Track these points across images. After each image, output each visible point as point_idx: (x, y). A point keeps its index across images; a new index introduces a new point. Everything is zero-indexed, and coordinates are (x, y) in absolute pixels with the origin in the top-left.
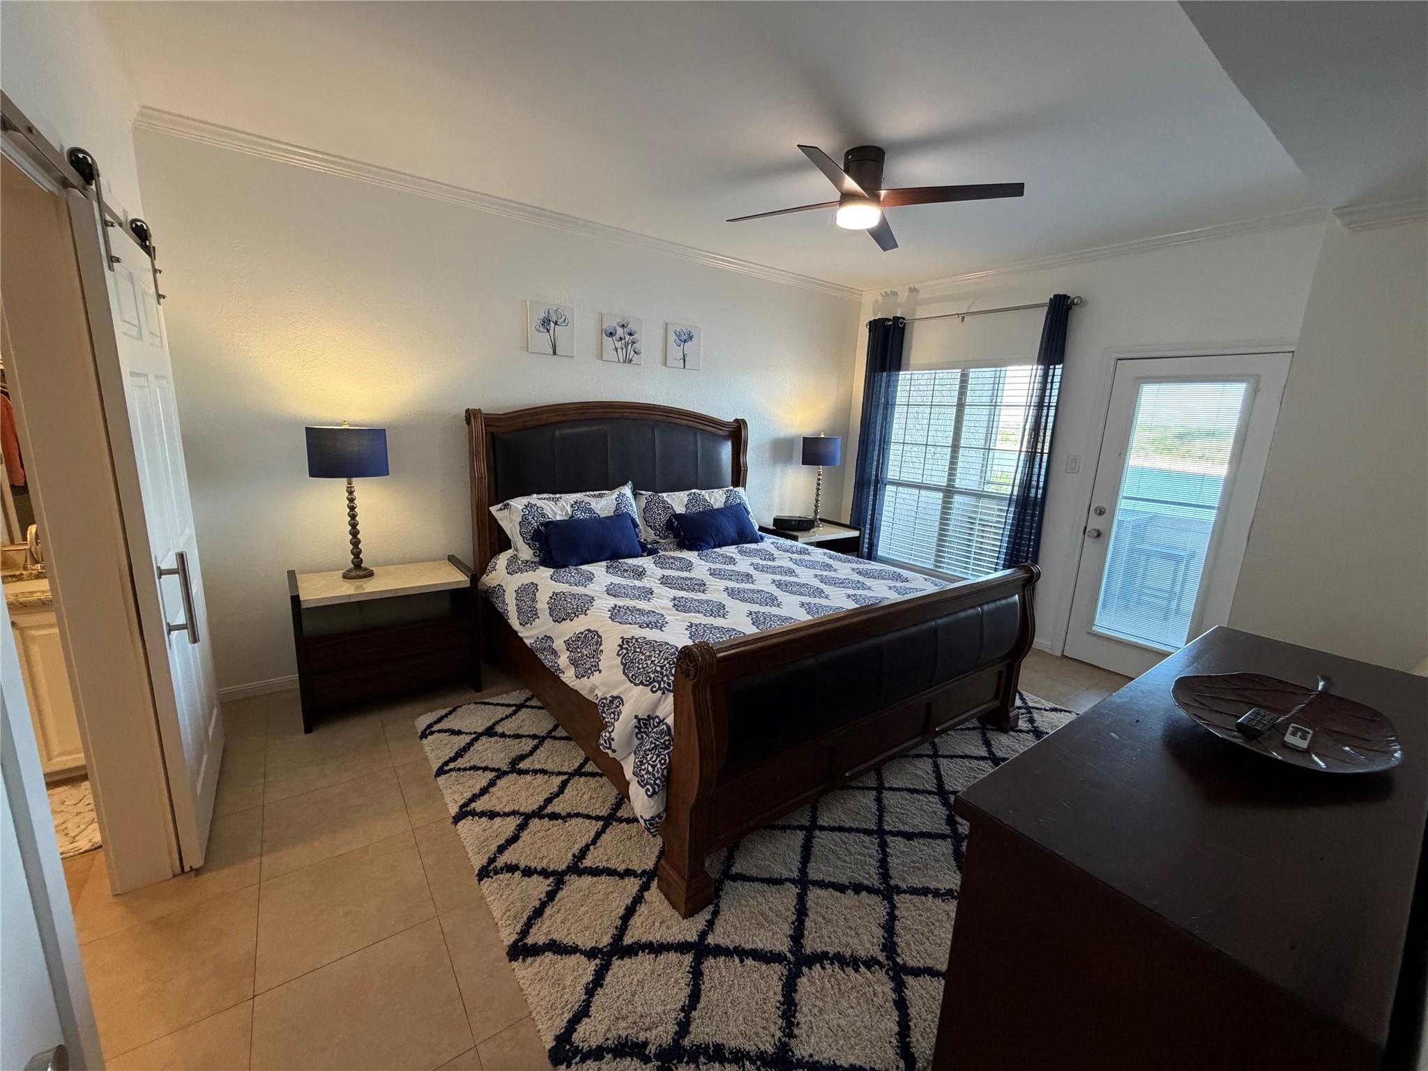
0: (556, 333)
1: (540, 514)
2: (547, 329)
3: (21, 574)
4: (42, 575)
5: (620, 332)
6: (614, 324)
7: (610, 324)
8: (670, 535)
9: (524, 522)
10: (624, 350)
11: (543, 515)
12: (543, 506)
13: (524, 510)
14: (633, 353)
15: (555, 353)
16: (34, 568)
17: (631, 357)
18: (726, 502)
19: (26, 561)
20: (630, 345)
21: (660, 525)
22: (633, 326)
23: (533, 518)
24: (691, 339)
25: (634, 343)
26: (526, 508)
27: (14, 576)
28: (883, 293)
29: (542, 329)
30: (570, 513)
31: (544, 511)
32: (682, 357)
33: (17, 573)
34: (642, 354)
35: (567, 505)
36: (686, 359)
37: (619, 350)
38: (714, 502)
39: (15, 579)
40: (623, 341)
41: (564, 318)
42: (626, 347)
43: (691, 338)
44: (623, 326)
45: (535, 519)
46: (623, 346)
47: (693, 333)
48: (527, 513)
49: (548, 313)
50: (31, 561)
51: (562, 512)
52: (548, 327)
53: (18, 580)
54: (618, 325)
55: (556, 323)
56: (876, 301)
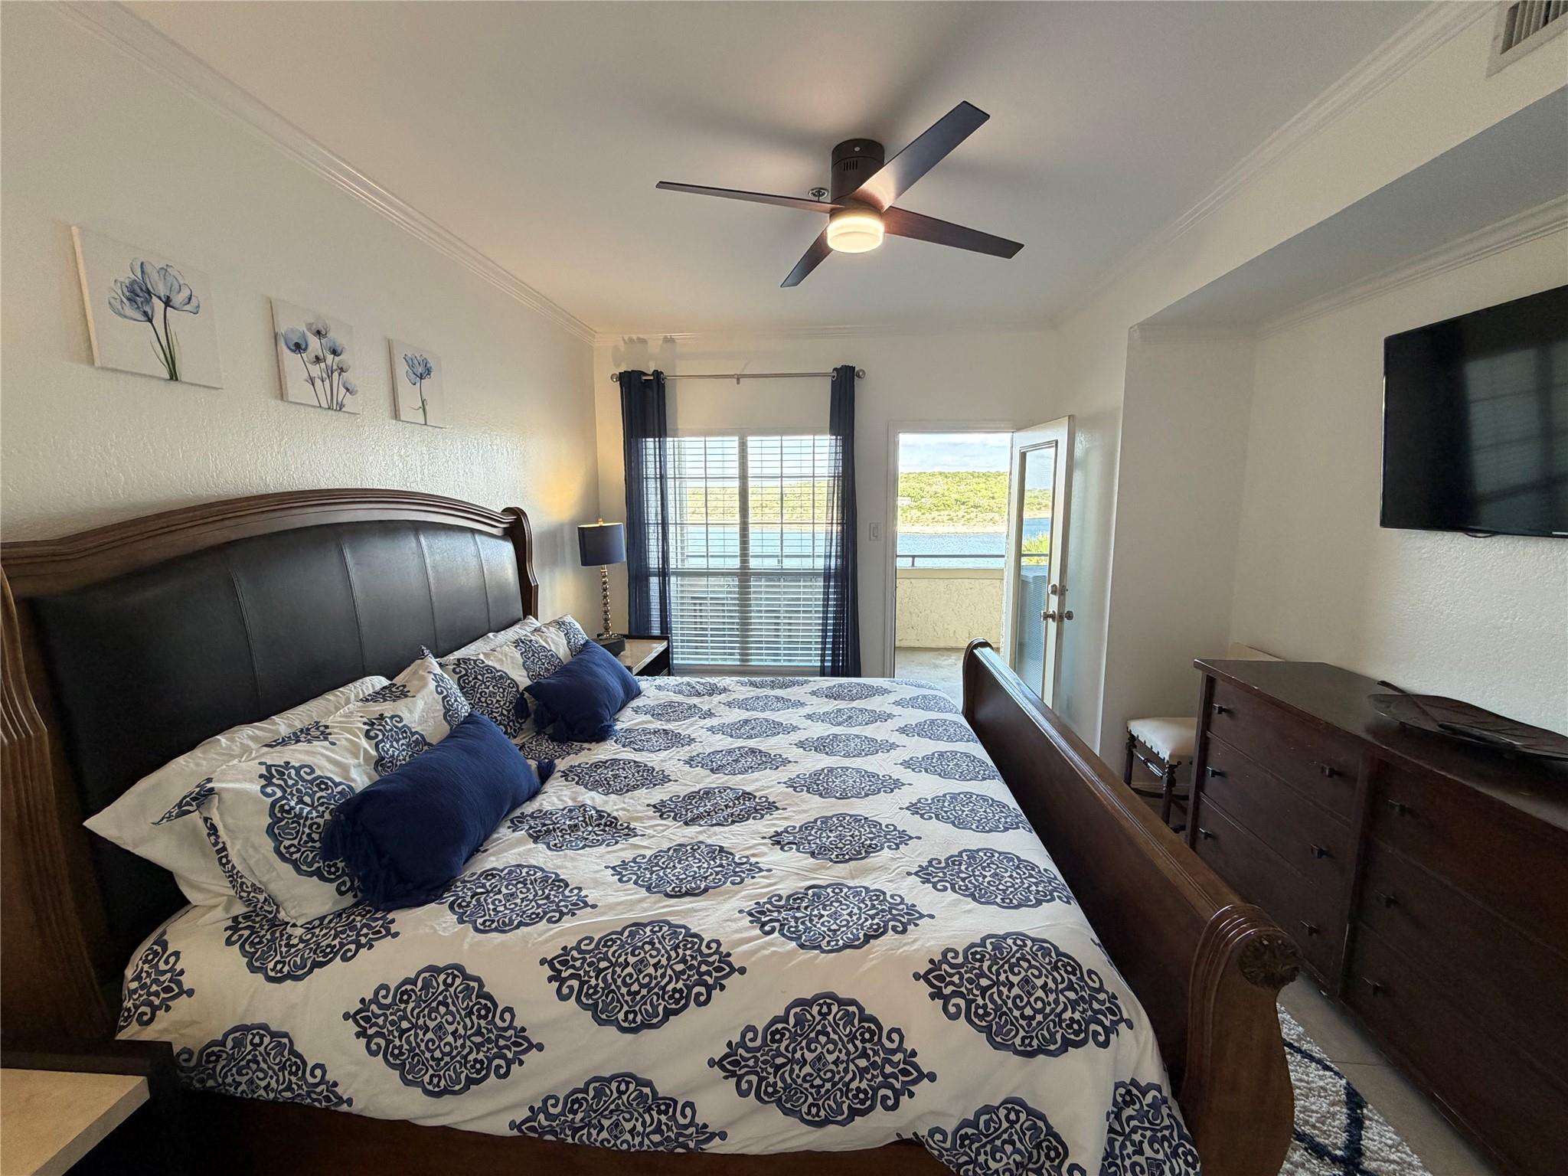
0: (172, 327)
1: (311, 782)
2: (145, 313)
5: (314, 344)
6: (303, 328)
7: (293, 324)
8: (524, 726)
9: (280, 821)
10: (327, 383)
11: (322, 783)
12: (308, 760)
13: (269, 790)
14: (343, 391)
15: (173, 376)
17: (340, 400)
18: (569, 643)
20: (336, 374)
21: (502, 714)
22: (336, 336)
23: (301, 801)
24: (429, 374)
25: (342, 370)
26: (270, 783)
28: (626, 339)
29: (129, 310)
30: (374, 753)
31: (318, 773)
32: (421, 405)
34: (359, 393)
35: (359, 738)
36: (427, 407)
37: (318, 382)
38: (556, 648)
40: (323, 365)
41: (185, 293)
42: (330, 377)
43: (429, 371)
44: (318, 333)
45: (307, 799)
46: (325, 375)
47: (432, 364)
48: (279, 794)
49: (143, 272)
51: (357, 758)
52: (147, 309)
54: (309, 329)
55: (168, 303)
56: (616, 349)
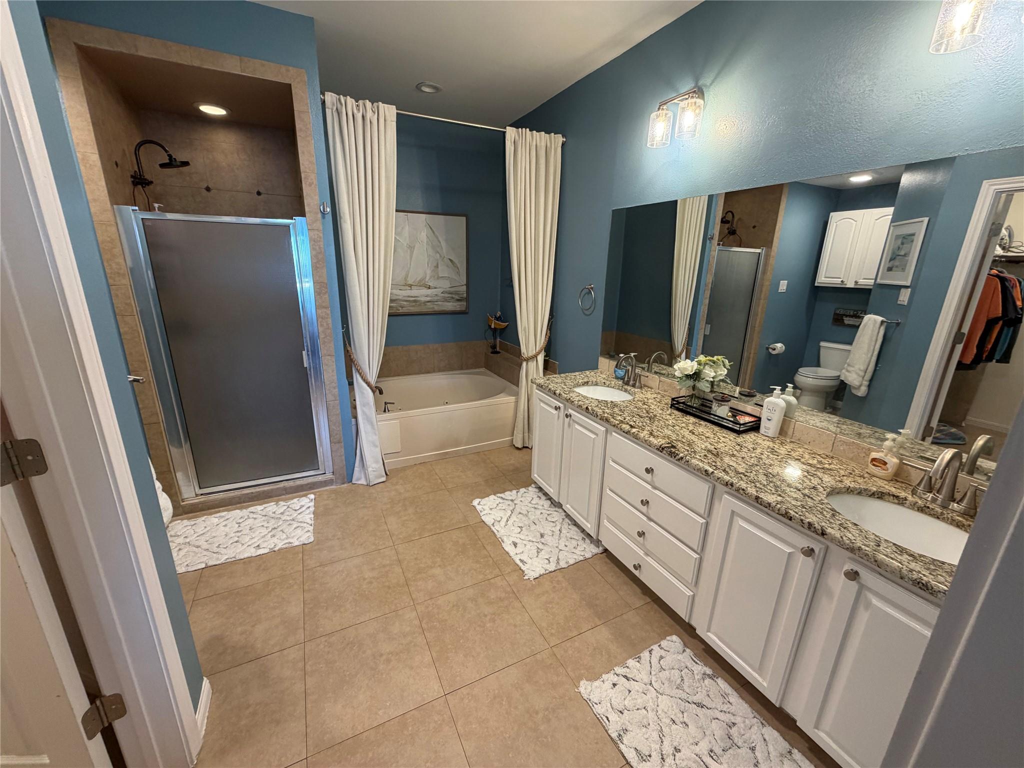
3: (906, 499)
4: (927, 510)
16: (924, 496)
19: (919, 484)
27: (897, 497)
33: (903, 494)
39: (896, 501)
50: (924, 487)
53: (899, 504)
